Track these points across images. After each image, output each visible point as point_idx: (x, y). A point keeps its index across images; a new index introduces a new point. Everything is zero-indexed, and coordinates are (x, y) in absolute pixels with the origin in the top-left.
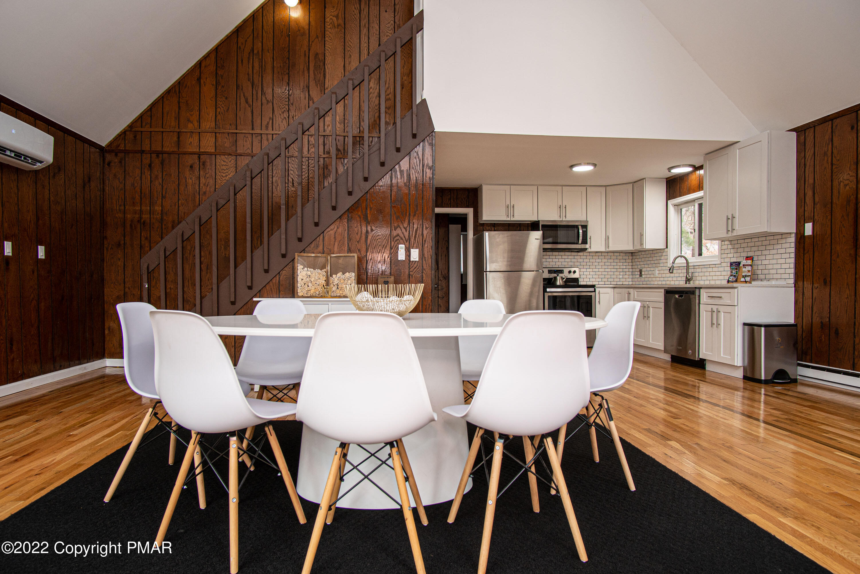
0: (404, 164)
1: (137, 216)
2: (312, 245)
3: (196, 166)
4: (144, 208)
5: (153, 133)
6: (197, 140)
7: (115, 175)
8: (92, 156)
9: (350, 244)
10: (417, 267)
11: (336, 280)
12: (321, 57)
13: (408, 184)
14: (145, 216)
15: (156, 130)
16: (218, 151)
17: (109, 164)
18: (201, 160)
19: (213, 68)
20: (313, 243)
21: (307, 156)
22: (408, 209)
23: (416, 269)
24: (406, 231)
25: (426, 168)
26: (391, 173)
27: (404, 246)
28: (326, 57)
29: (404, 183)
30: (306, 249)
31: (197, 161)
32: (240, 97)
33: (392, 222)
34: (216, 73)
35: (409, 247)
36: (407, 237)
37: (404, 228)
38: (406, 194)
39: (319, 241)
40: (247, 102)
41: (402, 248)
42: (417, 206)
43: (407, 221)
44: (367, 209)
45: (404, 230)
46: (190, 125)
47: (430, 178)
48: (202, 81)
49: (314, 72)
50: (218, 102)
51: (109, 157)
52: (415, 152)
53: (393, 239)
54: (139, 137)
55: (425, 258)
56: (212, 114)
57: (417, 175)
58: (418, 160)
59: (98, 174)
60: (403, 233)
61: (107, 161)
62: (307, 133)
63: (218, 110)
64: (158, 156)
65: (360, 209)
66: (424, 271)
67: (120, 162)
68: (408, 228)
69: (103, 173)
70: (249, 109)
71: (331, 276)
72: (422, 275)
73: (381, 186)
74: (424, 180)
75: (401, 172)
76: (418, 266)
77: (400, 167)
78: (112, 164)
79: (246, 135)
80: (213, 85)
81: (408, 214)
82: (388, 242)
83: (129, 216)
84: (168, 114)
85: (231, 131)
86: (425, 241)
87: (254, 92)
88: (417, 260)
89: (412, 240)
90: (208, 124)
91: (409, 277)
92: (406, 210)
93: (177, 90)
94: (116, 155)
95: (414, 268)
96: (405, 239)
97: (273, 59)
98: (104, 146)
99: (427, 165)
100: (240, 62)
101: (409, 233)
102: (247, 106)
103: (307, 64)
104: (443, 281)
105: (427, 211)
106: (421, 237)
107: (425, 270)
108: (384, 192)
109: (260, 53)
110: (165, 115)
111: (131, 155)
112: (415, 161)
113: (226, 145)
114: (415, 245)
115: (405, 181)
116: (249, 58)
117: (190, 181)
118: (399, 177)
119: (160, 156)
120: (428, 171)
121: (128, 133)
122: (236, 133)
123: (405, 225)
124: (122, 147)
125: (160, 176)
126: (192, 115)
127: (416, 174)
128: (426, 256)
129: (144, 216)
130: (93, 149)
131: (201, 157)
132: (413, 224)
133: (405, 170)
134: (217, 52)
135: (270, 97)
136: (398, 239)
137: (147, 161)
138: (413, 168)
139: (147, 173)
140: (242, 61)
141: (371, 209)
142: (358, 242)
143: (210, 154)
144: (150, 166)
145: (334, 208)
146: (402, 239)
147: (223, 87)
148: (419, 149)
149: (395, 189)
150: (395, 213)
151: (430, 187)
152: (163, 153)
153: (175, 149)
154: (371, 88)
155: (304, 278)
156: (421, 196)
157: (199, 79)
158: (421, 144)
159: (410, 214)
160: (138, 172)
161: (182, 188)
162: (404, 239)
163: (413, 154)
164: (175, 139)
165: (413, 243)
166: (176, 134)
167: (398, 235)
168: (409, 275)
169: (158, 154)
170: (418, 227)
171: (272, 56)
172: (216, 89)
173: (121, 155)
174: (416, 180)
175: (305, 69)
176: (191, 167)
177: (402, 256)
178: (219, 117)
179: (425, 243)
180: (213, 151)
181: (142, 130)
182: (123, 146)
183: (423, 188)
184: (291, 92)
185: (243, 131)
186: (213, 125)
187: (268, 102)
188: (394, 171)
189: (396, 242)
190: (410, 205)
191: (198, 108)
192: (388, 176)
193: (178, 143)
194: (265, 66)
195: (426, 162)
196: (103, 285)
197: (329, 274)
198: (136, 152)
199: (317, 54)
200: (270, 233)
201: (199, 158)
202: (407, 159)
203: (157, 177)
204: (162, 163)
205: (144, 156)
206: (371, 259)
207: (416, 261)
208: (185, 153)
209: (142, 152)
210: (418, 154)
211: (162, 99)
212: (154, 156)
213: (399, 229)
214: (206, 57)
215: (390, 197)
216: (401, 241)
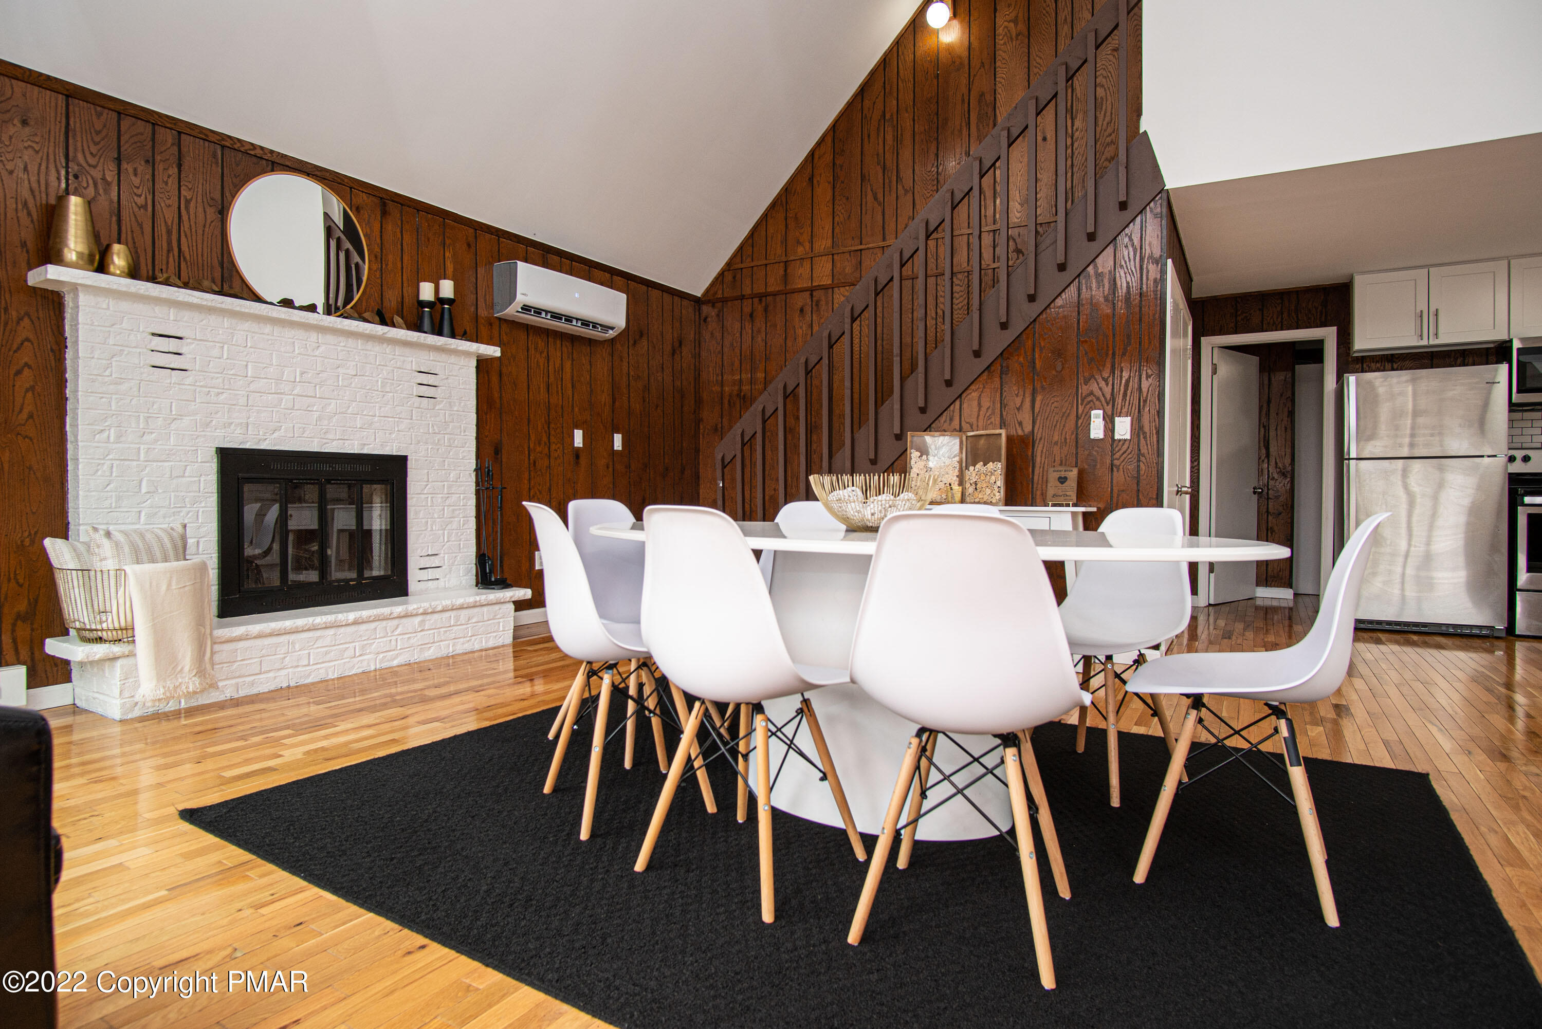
0: (1105, 262)
1: (737, 388)
2: (943, 419)
3: (808, 309)
4: (744, 376)
5: (755, 268)
6: (809, 270)
7: (712, 334)
8: (683, 311)
9: (1004, 414)
10: (1129, 451)
11: (974, 475)
12: (989, 98)
13: (1111, 298)
14: (746, 388)
15: (760, 263)
16: (836, 282)
17: (705, 320)
18: (814, 299)
19: (829, 158)
20: (945, 414)
21: (966, 270)
22: (1110, 343)
23: (1125, 455)
24: (1107, 385)
25: (1148, 262)
26: (1079, 282)
27: (1101, 412)
28: (998, 96)
29: (1105, 297)
30: (933, 425)
31: (809, 301)
32: (866, 192)
33: (1081, 370)
34: (834, 164)
35: (1113, 414)
36: (1108, 396)
37: (1103, 379)
38: (1107, 315)
39: (953, 411)
40: (876, 199)
41: (1097, 417)
42: (1129, 337)
43: (1108, 365)
44: (1034, 350)
45: (1103, 384)
46: (800, 250)
47: (1155, 280)
48: (815, 182)
49: (978, 126)
50: (836, 207)
51: (706, 309)
52: (1126, 235)
53: (1083, 400)
54: (739, 276)
55: (1144, 433)
56: (828, 227)
57: (1129, 279)
58: (1131, 249)
59: (692, 336)
60: (1101, 389)
61: (703, 315)
62: (934, 236)
63: (837, 219)
64: (760, 300)
65: (1023, 351)
66: (1142, 459)
67: (718, 315)
68: (1111, 379)
69: (699, 333)
70: (880, 209)
71: (967, 468)
72: (1138, 466)
73: (1059, 307)
74: (1144, 286)
75: (1099, 276)
76: (1131, 448)
77: (1096, 267)
78: (709, 319)
79: (875, 251)
80: (829, 183)
81: (1110, 352)
82: (1072, 406)
83: (727, 389)
84: (772, 237)
85: (853, 248)
86: (1145, 401)
87: (887, 181)
88: (1128, 437)
89: (1119, 400)
90: (823, 244)
91: (1112, 470)
92: (1108, 347)
93: (784, 201)
94: (713, 306)
95: (1121, 452)
96: (1105, 399)
97: (914, 120)
98: (699, 295)
99: (1151, 257)
100: (866, 138)
101: (1113, 388)
102: (876, 205)
103: (967, 116)
104: (1280, 480)
105: (1150, 343)
106: (1136, 395)
107: (1143, 455)
108: (1065, 317)
109: (895, 117)
110: (769, 239)
111: (729, 303)
112: (1126, 253)
113: (847, 271)
114: (1124, 410)
115: (1106, 293)
116: (878, 129)
117: (800, 331)
118: (1094, 285)
119: (764, 299)
120: (1152, 267)
121: (726, 273)
122: (861, 250)
123: (1106, 375)
124: (719, 295)
125: (763, 329)
126: (802, 234)
127: (1128, 275)
128: (1147, 429)
129: (744, 388)
130: (685, 302)
131: (814, 294)
132: (1122, 371)
133: (1106, 271)
134: (834, 132)
135: (908, 183)
136: (1092, 401)
137: (747, 310)
138: (1121, 266)
139: (748, 326)
140: (869, 136)
141: (1041, 349)
142: (1018, 409)
143: (825, 288)
144: (751, 315)
145: (977, 354)
146: (1098, 399)
147: (843, 182)
148: (1135, 228)
149: (1086, 309)
150: (1086, 353)
151: (1156, 298)
152: (766, 295)
153: (781, 288)
154: (1077, 130)
155: (922, 472)
156: (1138, 316)
157: (811, 179)
158: (1138, 219)
159: (1114, 354)
160: (737, 325)
161: (789, 343)
162: (1102, 399)
163: (1123, 240)
164: (782, 272)
165: (1119, 406)
166: (782, 265)
167: (1092, 393)
168: (1112, 465)
169: (761, 297)
170: (1130, 377)
171: (911, 117)
172: (834, 188)
173: (719, 305)
174: (1128, 287)
175: (964, 124)
176: (802, 310)
177: (1097, 430)
178: (837, 230)
179: (1144, 406)
180: (830, 282)
181: (742, 266)
182: (720, 292)
183: (1141, 301)
184: (941, 168)
185: (871, 246)
186: (829, 242)
187: (906, 191)
188: (1085, 277)
189: (1088, 406)
190: (1114, 335)
191: (810, 222)
192: (1073, 289)
193: (786, 277)
194: (902, 135)
195: (1148, 252)
196: (698, 485)
197: (964, 465)
198: (736, 299)
199: (982, 95)
200: (879, 402)
201: (812, 295)
202: (1110, 250)
203: (759, 331)
204: (766, 310)
205: (745, 302)
206: (1041, 439)
207: (1125, 440)
208: (794, 291)
209: (742, 298)
210: (1131, 239)
211: (765, 217)
212: (756, 300)
213: (1092, 380)
214: (819, 144)
215: (1076, 325)
216: (1097, 403)
